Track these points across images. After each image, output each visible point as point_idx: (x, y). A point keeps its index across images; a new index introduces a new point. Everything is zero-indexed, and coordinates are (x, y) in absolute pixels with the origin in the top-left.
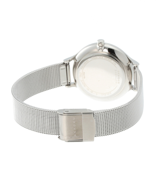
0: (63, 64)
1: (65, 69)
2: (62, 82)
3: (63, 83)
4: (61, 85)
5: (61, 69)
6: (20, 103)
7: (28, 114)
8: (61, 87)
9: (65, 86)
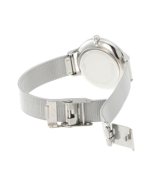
0: (68, 56)
1: (70, 61)
2: (67, 72)
3: (69, 73)
4: (67, 75)
5: (66, 61)
6: (26, 94)
7: (34, 103)
8: (68, 76)
9: (71, 75)
